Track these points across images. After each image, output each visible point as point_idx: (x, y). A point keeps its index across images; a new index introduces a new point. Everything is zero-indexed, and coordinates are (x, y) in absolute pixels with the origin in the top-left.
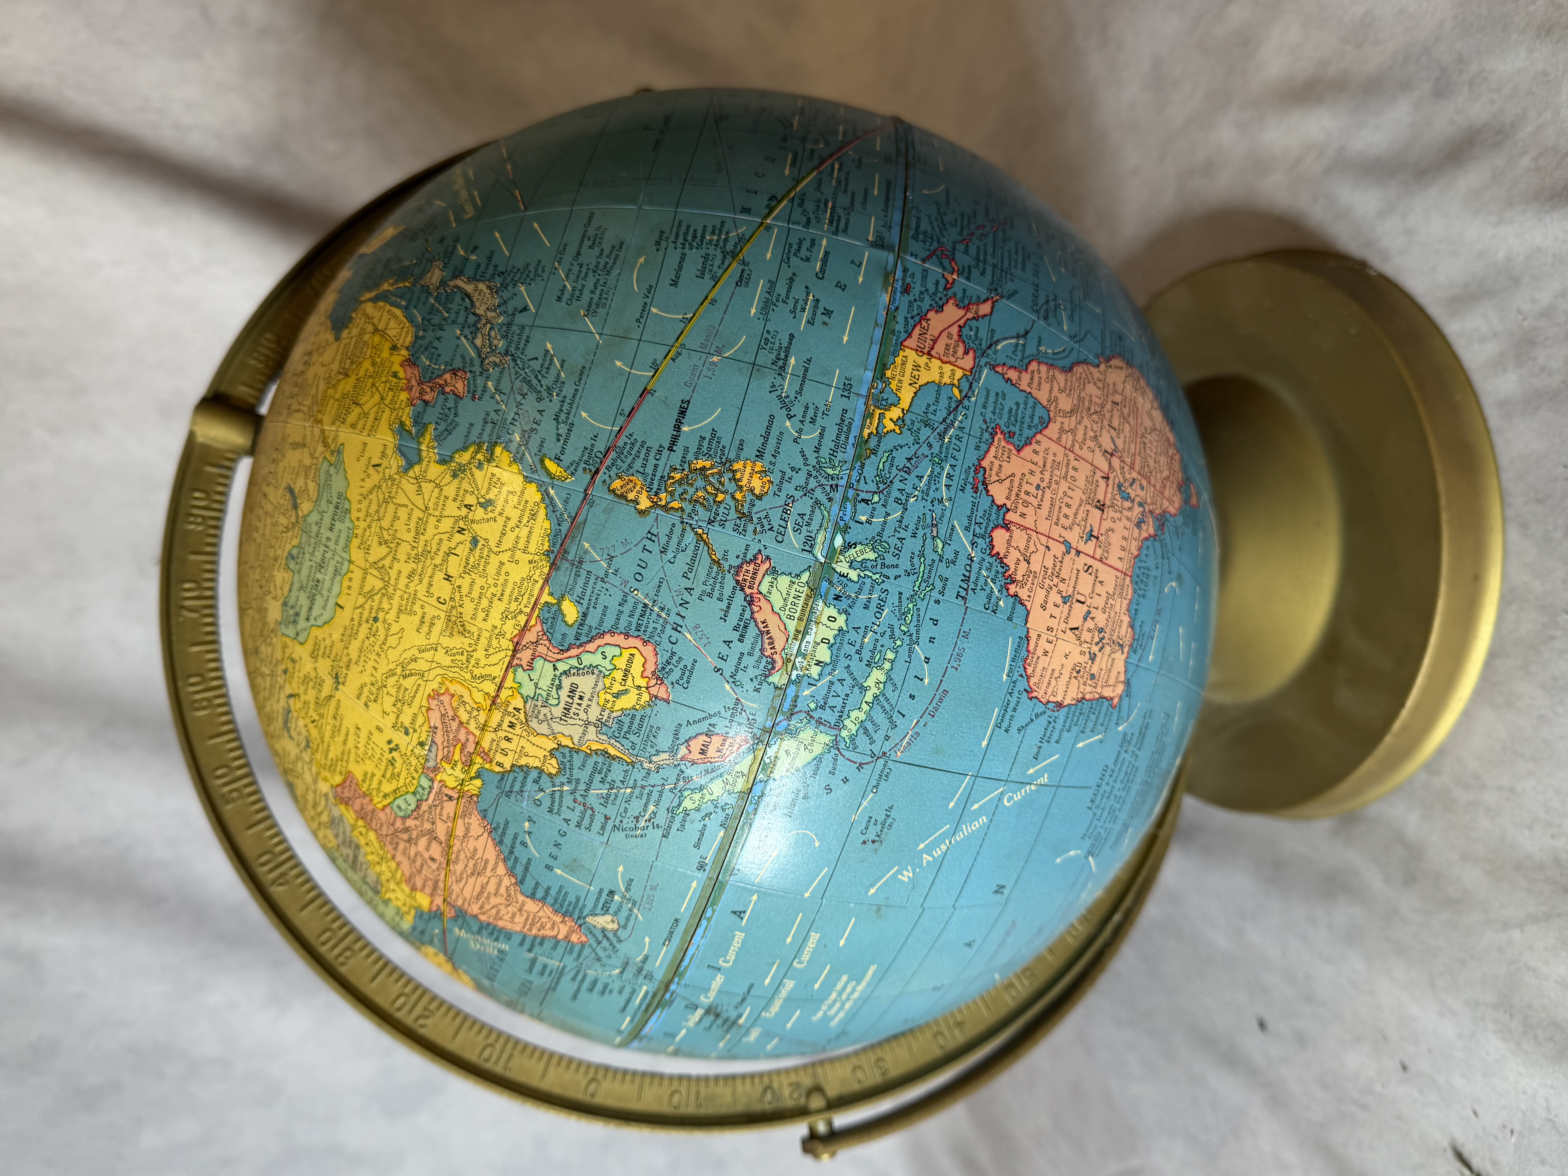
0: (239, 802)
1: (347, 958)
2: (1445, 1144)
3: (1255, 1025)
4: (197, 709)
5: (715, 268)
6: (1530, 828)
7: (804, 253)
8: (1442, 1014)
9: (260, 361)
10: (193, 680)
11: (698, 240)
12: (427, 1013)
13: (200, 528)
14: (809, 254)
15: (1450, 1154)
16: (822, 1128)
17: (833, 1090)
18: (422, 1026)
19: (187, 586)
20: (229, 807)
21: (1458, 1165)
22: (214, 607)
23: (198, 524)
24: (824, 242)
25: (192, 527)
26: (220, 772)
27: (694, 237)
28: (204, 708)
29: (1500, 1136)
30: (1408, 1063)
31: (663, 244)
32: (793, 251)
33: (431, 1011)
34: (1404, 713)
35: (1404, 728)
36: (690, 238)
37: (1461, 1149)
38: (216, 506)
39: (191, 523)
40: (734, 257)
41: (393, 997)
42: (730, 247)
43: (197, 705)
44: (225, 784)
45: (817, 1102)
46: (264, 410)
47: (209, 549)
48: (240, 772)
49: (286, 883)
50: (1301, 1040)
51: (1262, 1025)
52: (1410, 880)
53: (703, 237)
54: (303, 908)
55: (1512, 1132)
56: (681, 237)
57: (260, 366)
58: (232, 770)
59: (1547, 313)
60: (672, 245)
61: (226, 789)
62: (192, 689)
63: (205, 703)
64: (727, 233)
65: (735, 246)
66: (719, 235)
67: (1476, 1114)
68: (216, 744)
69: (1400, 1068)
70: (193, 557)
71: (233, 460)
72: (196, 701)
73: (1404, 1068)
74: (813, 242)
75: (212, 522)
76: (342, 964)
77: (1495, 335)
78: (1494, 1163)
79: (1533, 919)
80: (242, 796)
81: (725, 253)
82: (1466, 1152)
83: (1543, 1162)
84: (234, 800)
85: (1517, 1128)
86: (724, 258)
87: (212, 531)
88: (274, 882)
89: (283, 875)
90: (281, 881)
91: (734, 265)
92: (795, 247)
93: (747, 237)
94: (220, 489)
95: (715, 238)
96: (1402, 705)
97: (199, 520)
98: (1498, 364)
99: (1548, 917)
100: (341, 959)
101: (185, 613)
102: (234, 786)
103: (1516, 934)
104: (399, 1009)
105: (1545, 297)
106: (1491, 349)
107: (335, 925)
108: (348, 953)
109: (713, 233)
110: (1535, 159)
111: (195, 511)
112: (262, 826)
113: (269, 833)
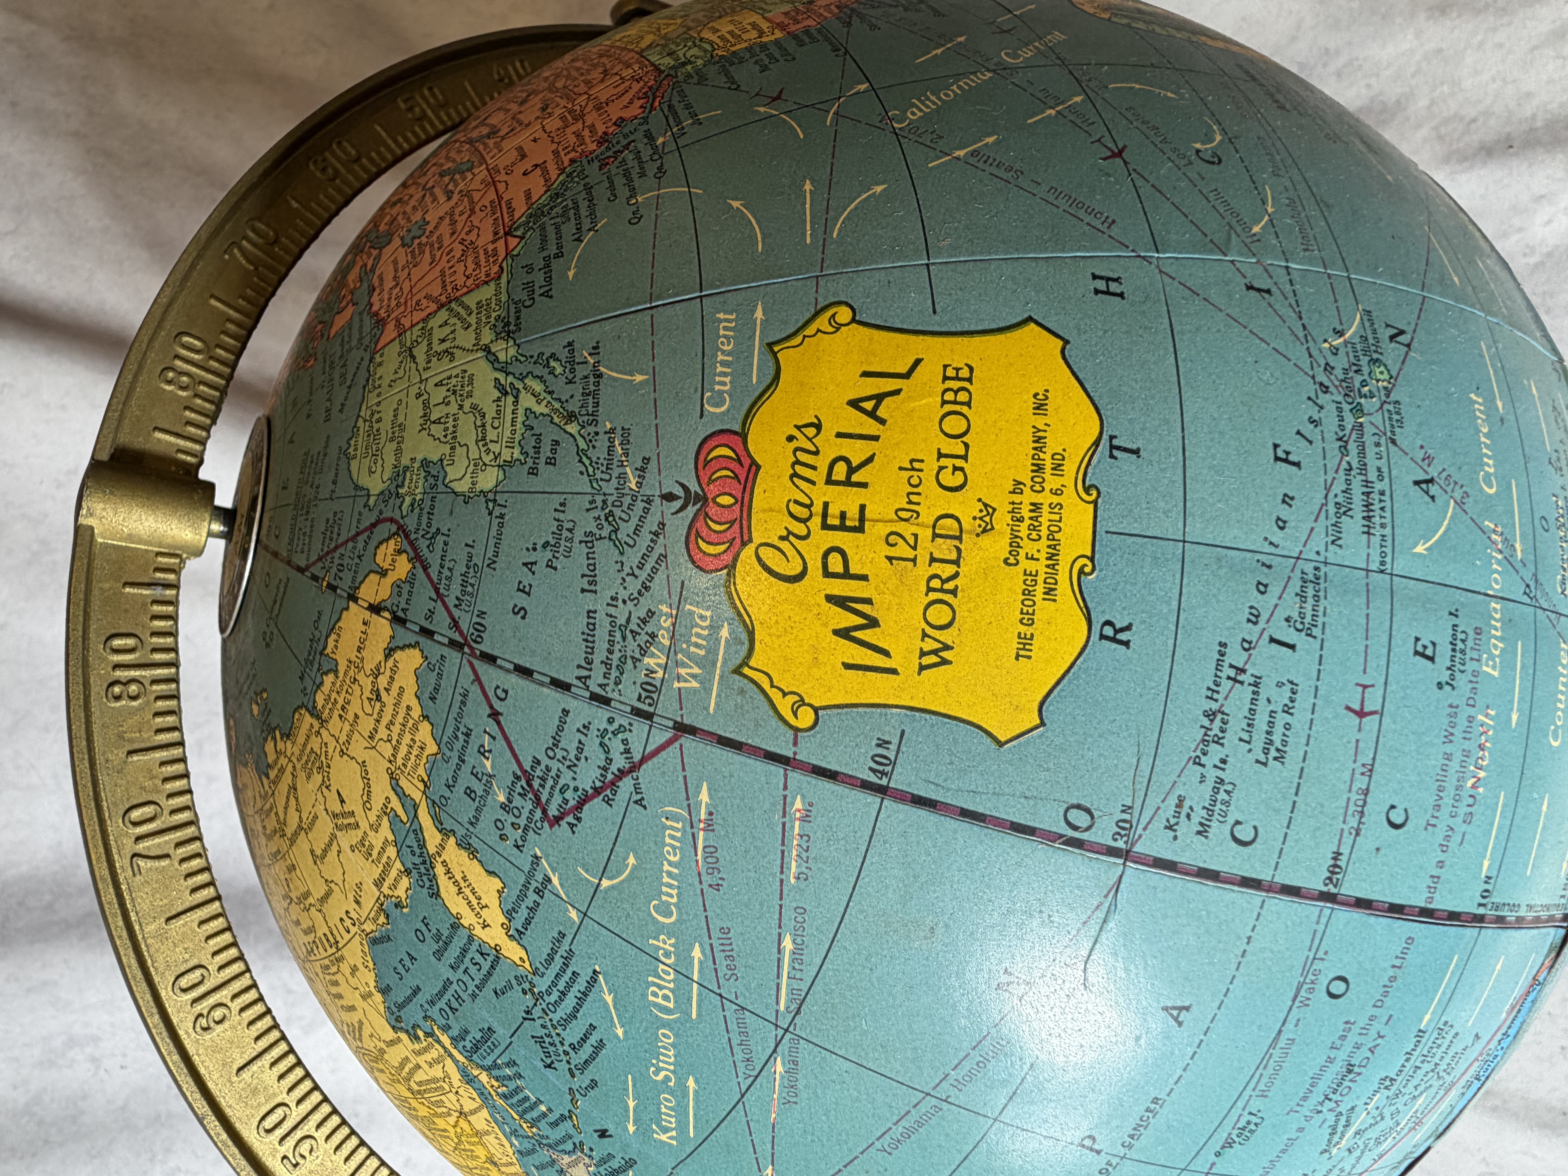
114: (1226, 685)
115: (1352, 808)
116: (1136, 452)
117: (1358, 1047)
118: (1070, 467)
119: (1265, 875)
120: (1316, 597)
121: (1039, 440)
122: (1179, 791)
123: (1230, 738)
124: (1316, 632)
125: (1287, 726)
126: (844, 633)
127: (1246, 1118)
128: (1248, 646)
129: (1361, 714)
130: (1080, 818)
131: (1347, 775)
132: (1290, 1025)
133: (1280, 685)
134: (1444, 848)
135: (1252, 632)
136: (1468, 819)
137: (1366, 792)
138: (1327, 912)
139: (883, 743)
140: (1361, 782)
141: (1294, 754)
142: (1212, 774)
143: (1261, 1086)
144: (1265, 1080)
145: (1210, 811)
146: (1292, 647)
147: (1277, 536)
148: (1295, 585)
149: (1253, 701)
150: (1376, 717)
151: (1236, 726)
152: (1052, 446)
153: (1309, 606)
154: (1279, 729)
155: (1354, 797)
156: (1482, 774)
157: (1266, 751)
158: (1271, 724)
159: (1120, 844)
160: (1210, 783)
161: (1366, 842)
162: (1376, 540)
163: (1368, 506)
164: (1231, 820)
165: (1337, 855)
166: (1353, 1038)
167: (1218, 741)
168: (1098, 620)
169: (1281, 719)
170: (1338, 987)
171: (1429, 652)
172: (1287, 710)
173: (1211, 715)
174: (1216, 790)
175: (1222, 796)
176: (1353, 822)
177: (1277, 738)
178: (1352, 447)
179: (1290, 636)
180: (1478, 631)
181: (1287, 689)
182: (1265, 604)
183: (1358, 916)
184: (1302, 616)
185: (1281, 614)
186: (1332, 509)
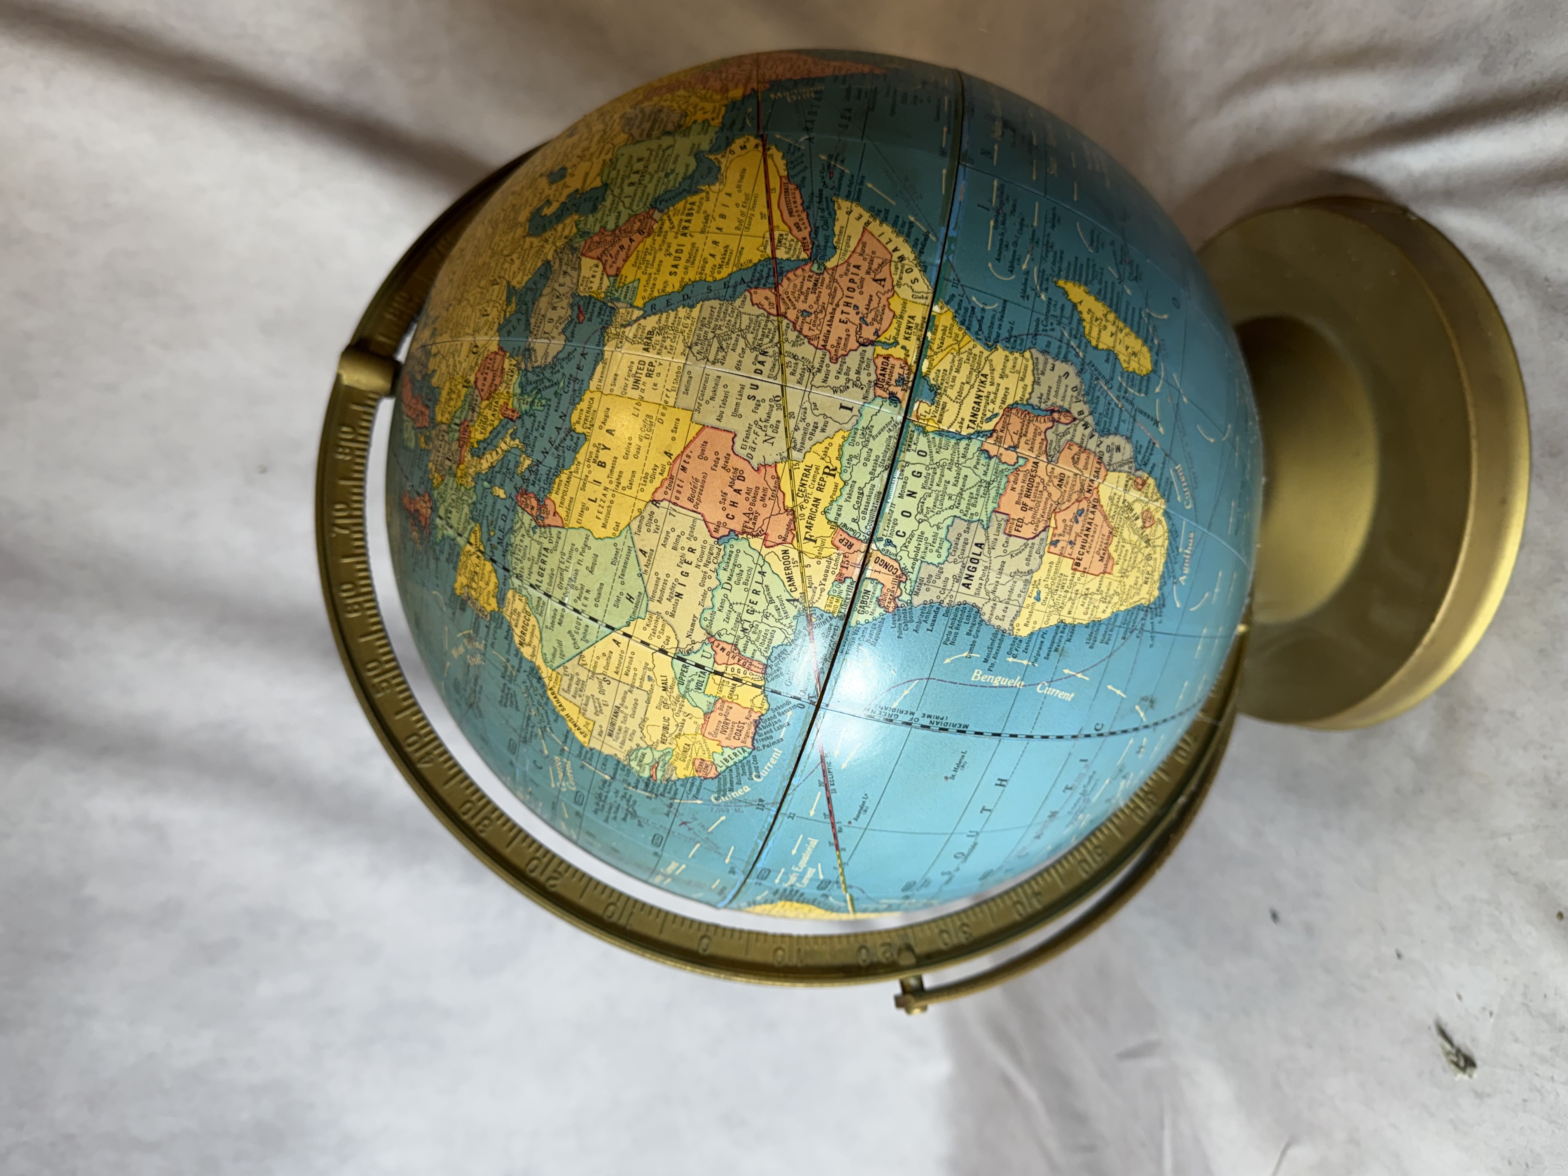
0: (388, 691)
1: (485, 826)
2: (1431, 1022)
3: (1268, 916)
4: (350, 612)
9: (395, 315)
10: (345, 587)
12: (556, 875)
13: (348, 458)
15: (1434, 1031)
16: (913, 984)
18: (554, 886)
19: (338, 506)
20: (379, 695)
21: (1440, 1040)
22: (362, 524)
23: (346, 454)
25: (341, 457)
26: (371, 666)
28: (356, 611)
29: (1481, 1017)
30: (1403, 951)
33: (560, 873)
34: (1434, 626)
35: (1433, 641)
37: (1444, 1027)
38: (361, 439)
39: (341, 453)
41: (527, 861)
43: (349, 608)
44: (376, 676)
45: (907, 959)
46: (401, 357)
47: (356, 475)
48: (388, 666)
49: (431, 761)
50: (1309, 930)
51: (1275, 916)
54: (446, 783)
55: (1491, 1014)
57: (395, 319)
58: (382, 663)
61: (376, 680)
62: (345, 595)
63: (356, 607)
67: (1460, 997)
68: (367, 642)
69: (1395, 955)
70: (342, 483)
71: (375, 400)
72: (349, 605)
73: (1399, 956)
75: (358, 453)
76: (482, 831)
78: (1473, 1040)
80: (391, 686)
82: (1449, 1030)
83: (1516, 1040)
84: (383, 689)
85: (1495, 1010)
87: (359, 460)
88: (421, 759)
89: (428, 753)
90: (427, 759)
94: (364, 424)
97: (347, 451)
100: (480, 827)
101: (337, 530)
102: (383, 677)
104: (532, 871)
107: (474, 798)
108: (486, 822)
111: (343, 443)
112: (408, 712)
113: (414, 718)
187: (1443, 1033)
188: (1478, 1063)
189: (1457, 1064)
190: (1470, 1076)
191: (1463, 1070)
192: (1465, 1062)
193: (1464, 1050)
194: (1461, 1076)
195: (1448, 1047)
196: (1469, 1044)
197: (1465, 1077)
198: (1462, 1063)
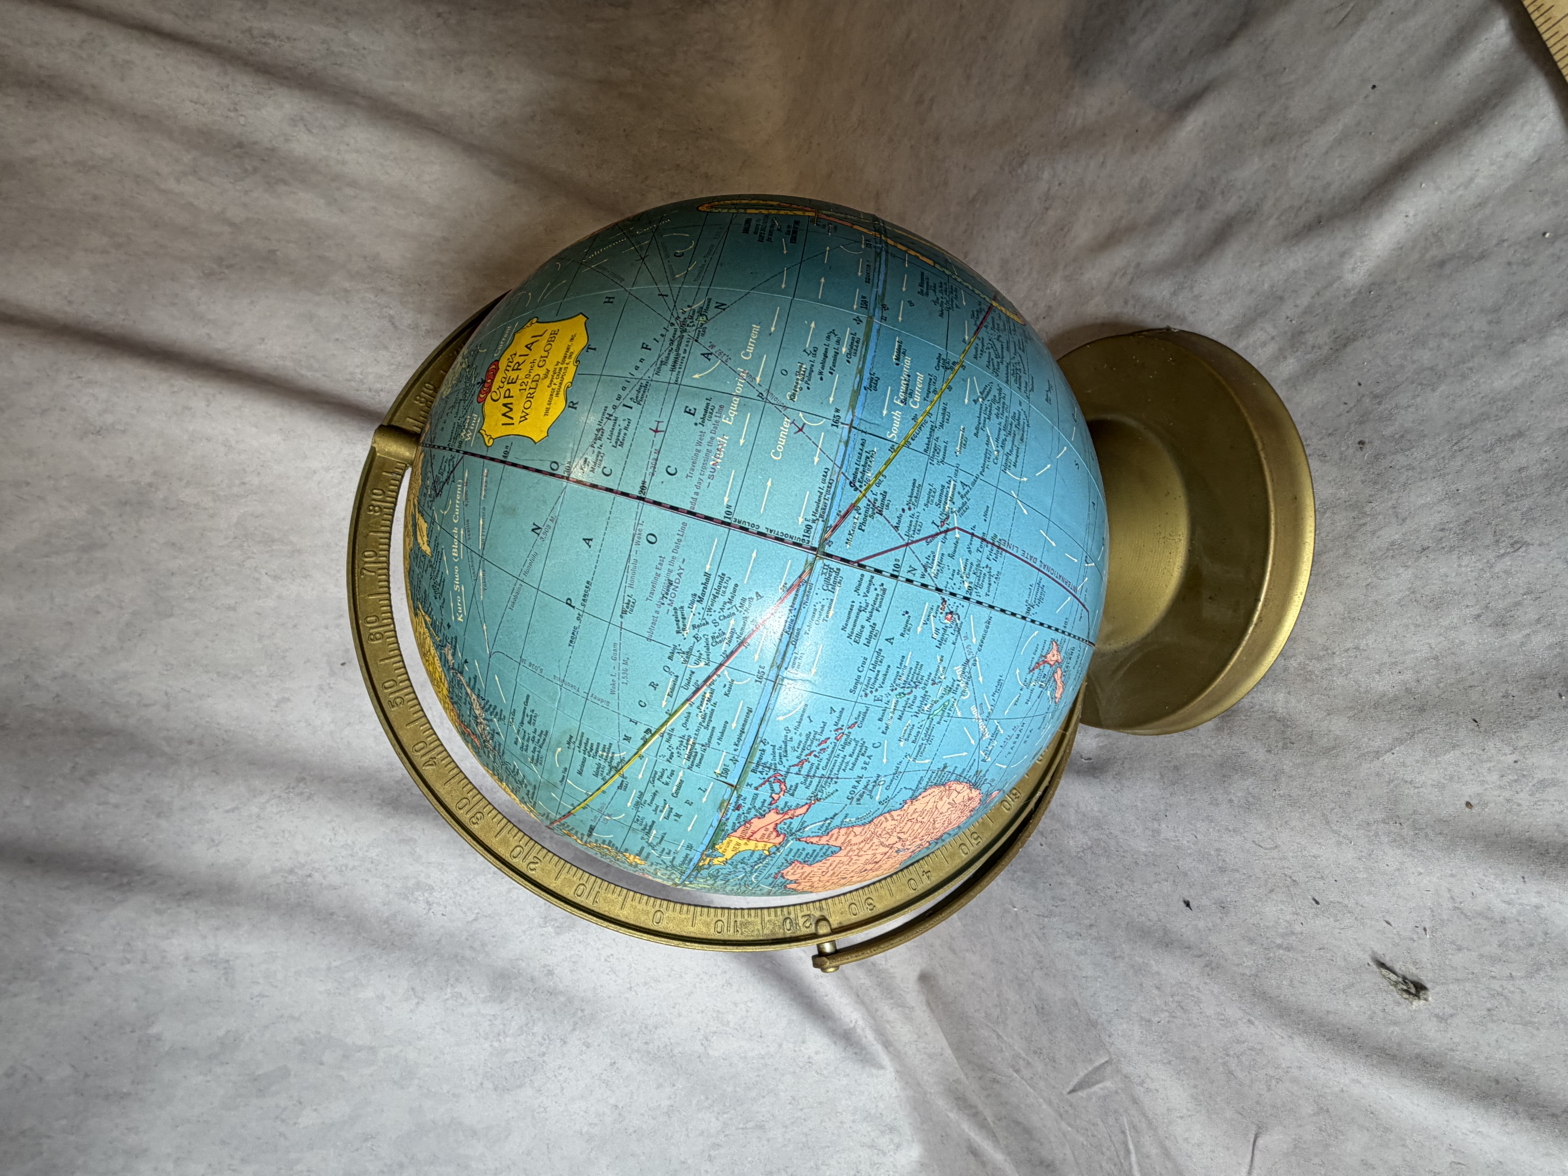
2: (1366, 958)
3: (1181, 906)
5: (605, 774)
6: (1379, 672)
7: (665, 779)
8: (1339, 843)
11: (594, 751)
14: (668, 780)
15: (1374, 967)
16: (828, 948)
17: (835, 921)
21: (1383, 973)
24: (681, 774)
27: (592, 749)
29: (1415, 937)
30: (1320, 897)
31: (572, 746)
32: (657, 776)
36: (588, 748)
37: (1382, 961)
40: (617, 771)
42: (614, 764)
44: (392, 693)
45: (823, 929)
50: (1223, 907)
51: (1186, 904)
52: (1287, 744)
53: (597, 752)
55: (1425, 930)
56: (583, 745)
59: (1309, 311)
60: (577, 749)
64: (613, 753)
65: (618, 765)
66: (608, 753)
67: (1388, 923)
69: (1312, 902)
73: (1318, 903)
74: (672, 773)
77: (1273, 338)
78: (1415, 964)
79: (1400, 741)
81: (611, 768)
82: (1387, 961)
83: (1460, 949)
85: (1428, 925)
86: (611, 770)
91: (617, 776)
92: (659, 774)
93: (626, 760)
95: (605, 754)
96: (1257, 600)
98: (1280, 356)
99: (1412, 735)
102: (397, 694)
103: (1388, 758)
105: (1304, 301)
106: (1271, 349)
109: (604, 751)
110: (1278, 218)
114: (605, 420)
115: (650, 465)
116: (595, 349)
117: (670, 571)
118: (574, 356)
119: (615, 488)
120: (644, 392)
121: (568, 349)
122: (586, 456)
123: (604, 438)
124: (642, 403)
125: (625, 434)
126: (504, 415)
127: (627, 598)
128: (615, 407)
129: (656, 431)
130: (554, 466)
131: (648, 453)
132: (633, 553)
133: (624, 420)
134: (698, 487)
135: (617, 403)
136: (711, 477)
137: (657, 460)
138: (641, 505)
139: (507, 447)
140: (654, 456)
141: (627, 445)
142: (596, 450)
143: (629, 582)
144: (629, 578)
145: (595, 463)
146: (631, 408)
147: (634, 372)
148: (637, 387)
149: (614, 426)
150: (663, 433)
151: (607, 434)
152: (571, 350)
153: (640, 395)
154: (622, 435)
155: (651, 461)
156: (719, 461)
157: (616, 443)
158: (619, 433)
159: (566, 475)
160: (596, 453)
161: (656, 479)
162: (675, 373)
163: (675, 362)
164: (602, 466)
165: (644, 482)
166: (666, 566)
167: (600, 439)
168: (569, 401)
169: (623, 431)
170: (652, 539)
171: (692, 412)
172: (626, 429)
173: (598, 430)
174: (598, 456)
175: (600, 458)
176: (651, 470)
177: (621, 438)
178: (676, 343)
179: (631, 404)
180: (722, 407)
181: (626, 422)
182: (623, 394)
183: (655, 508)
184: (637, 397)
185: (629, 397)
186: (659, 363)
187: (1382, 965)
188: (1428, 985)
189: (1407, 992)
190: (1426, 1000)
191: (1417, 995)
192: (1417, 989)
193: (1409, 977)
194: (1417, 1004)
195: (1393, 977)
196: (1413, 970)
197: (1422, 1002)
198: (1413, 990)
